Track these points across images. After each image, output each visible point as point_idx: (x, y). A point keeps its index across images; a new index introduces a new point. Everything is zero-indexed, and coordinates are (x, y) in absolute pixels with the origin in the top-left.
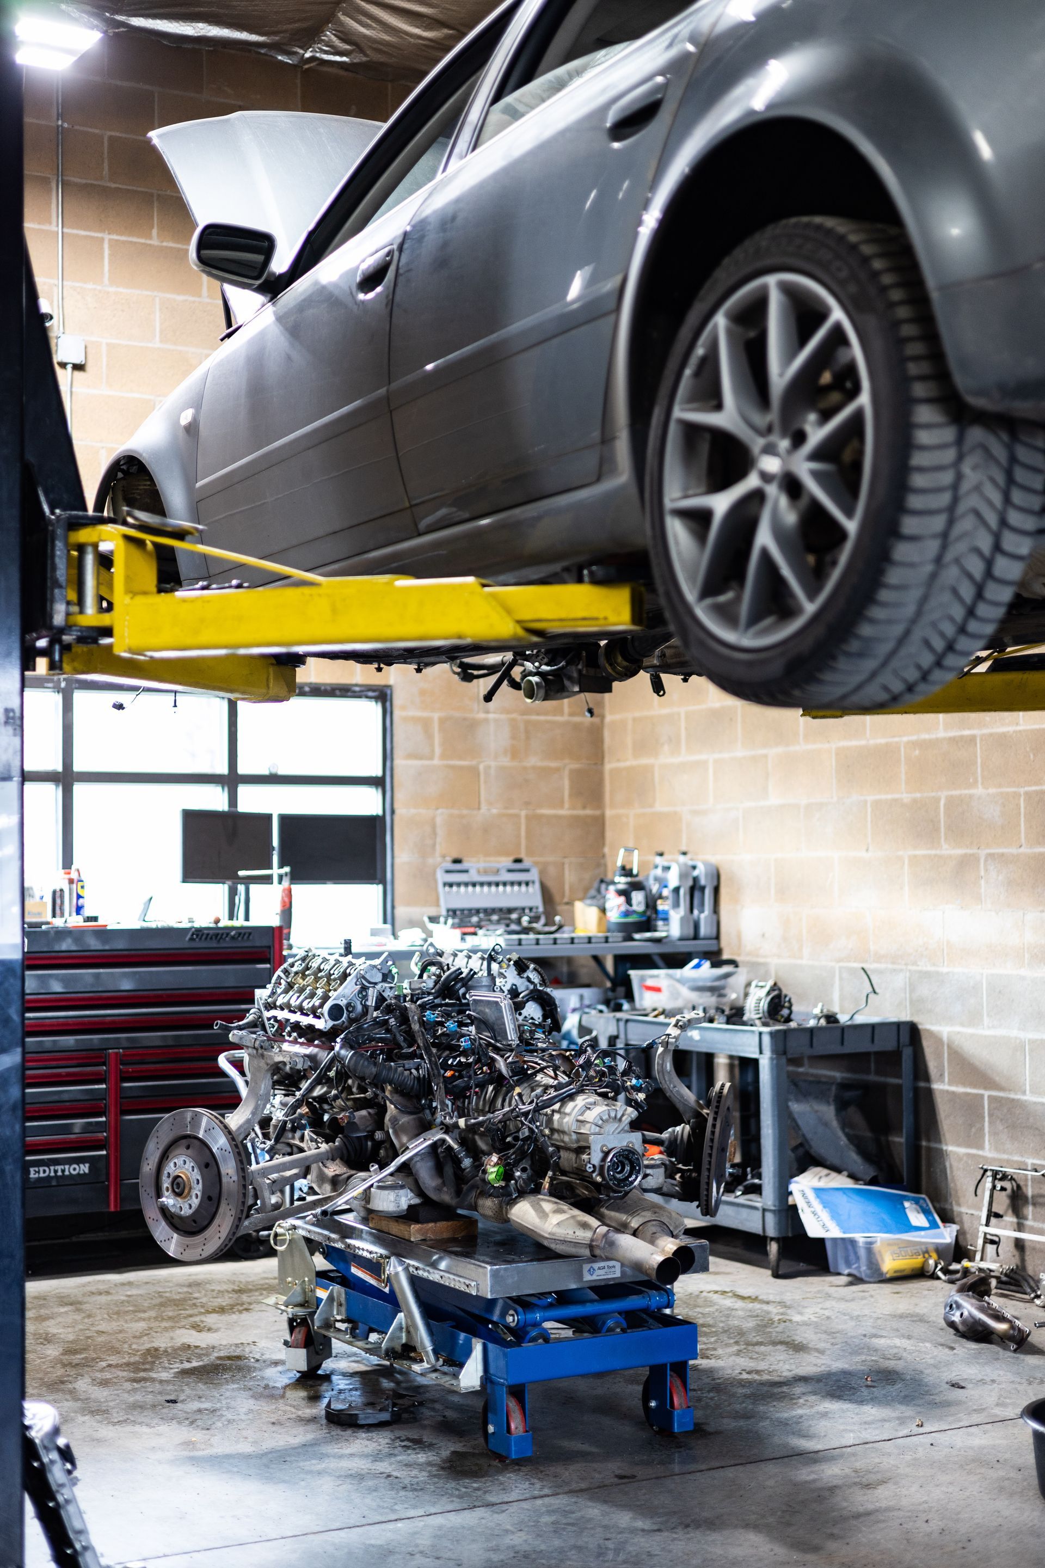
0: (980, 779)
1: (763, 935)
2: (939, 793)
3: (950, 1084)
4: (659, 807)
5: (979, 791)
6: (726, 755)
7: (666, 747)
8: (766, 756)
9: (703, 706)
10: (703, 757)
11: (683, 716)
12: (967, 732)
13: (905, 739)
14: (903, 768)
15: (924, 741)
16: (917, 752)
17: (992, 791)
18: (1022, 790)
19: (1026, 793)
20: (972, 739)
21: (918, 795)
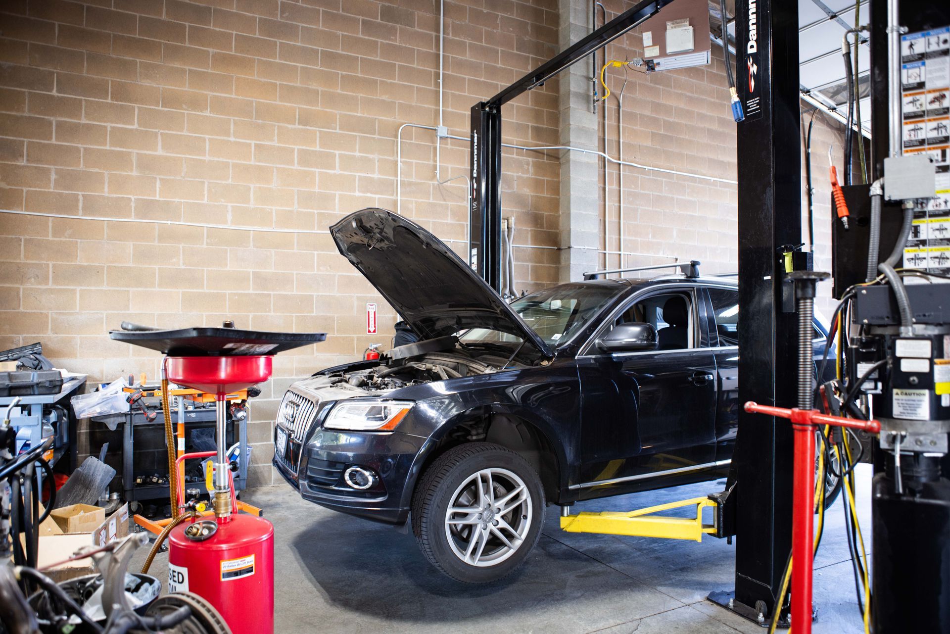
0: (272, 310)
1: (123, 371)
2: (249, 314)
3: (251, 421)
4: (22, 309)
5: (272, 313)
6: (93, 288)
7: (33, 279)
8: (128, 291)
9: (73, 263)
10: (71, 287)
11: (51, 266)
12: (265, 292)
13: (230, 292)
14: (227, 302)
15: (242, 293)
16: (237, 297)
17: (278, 314)
18: (294, 315)
19: (296, 316)
20: (269, 295)
21: (236, 314)
